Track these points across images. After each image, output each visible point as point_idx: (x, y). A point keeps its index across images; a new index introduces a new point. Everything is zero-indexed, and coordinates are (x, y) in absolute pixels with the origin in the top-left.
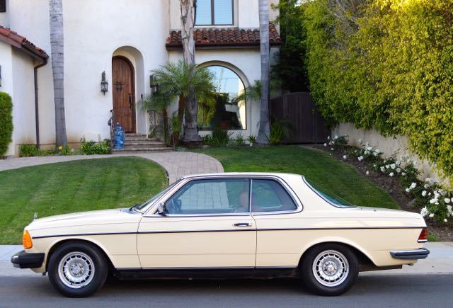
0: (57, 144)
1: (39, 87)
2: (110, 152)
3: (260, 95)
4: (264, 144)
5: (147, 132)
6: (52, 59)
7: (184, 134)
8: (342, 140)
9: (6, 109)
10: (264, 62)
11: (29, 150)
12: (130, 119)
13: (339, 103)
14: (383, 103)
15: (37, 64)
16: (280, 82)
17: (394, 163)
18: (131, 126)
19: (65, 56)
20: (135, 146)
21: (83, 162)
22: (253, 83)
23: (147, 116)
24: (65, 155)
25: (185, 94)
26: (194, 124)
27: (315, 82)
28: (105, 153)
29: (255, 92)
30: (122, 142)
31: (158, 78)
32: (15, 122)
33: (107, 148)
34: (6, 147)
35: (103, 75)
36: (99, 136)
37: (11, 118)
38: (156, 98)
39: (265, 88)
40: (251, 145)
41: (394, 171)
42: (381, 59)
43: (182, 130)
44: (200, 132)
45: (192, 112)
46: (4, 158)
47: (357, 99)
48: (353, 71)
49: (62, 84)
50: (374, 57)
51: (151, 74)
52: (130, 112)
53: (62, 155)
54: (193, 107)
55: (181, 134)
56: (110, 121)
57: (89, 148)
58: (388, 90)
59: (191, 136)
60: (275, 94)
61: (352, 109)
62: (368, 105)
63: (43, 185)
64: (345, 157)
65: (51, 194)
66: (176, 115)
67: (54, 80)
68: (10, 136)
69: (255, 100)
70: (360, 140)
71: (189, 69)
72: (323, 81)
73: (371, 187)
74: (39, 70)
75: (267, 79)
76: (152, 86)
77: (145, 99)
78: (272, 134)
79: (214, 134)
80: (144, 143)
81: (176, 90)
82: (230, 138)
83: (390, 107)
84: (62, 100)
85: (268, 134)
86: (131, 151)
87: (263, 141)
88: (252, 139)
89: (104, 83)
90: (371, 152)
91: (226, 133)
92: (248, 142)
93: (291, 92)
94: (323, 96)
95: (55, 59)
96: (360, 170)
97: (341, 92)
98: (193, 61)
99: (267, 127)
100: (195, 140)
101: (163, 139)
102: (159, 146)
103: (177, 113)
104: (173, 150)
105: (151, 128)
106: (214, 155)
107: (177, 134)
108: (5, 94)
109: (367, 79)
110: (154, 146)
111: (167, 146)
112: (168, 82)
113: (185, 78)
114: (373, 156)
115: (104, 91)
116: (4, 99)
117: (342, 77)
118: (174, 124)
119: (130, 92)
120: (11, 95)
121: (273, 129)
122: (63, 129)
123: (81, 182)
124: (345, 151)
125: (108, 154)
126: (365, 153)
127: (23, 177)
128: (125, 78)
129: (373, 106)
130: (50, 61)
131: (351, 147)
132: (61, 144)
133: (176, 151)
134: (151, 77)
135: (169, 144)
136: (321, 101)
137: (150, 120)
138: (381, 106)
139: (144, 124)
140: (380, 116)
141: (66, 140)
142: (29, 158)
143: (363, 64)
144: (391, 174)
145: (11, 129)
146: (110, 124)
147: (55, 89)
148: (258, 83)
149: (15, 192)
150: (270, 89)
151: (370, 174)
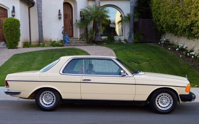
0: (39, 42)
1: (30, 16)
2: (63, 46)
3: (130, 20)
4: (131, 43)
5: (79, 37)
6: (37, 4)
7: (95, 38)
8: (167, 41)
9: (18, 26)
10: (132, 5)
11: (27, 45)
12: (71, 31)
13: (167, 24)
14: (190, 24)
15: (30, 6)
16: (139, 14)
17: (193, 52)
18: (71, 34)
19: (43, 2)
20: (73, 43)
21: (52, 50)
22: (126, 15)
23: (79, 30)
24: (43, 47)
25: (96, 20)
26: (100, 33)
27: (155, 15)
28: (61, 46)
29: (127, 19)
30: (68, 41)
31: (84, 12)
32: (21, 32)
33: (61, 44)
34: (18, 43)
35: (59, 11)
36: (58, 38)
37: (19, 30)
38: (83, 21)
39: (132, 17)
40: (125, 43)
41: (194, 55)
42: (190, 4)
43: (94, 36)
44: (102, 37)
45: (99, 28)
46: (17, 48)
47: (177, 22)
48: (176, 9)
49: (41, 15)
50: (187, 3)
51: (81, 10)
52: (71, 28)
53: (42, 47)
54: (99, 26)
55: (94, 38)
56: (63, 31)
57: (53, 44)
58: (194, 18)
59: (98, 39)
60: (136, 20)
61: (173, 27)
62: (182, 25)
63: (36, 60)
64: (169, 49)
65: (40, 64)
66: (92, 29)
67: (38, 13)
68: (19, 39)
69: (127, 22)
70: (176, 41)
71: (98, 8)
72: (160, 14)
73: (183, 62)
74: (31, 9)
75: (133, 13)
76: (81, 16)
77: (78, 22)
78: (135, 38)
79: (108, 38)
80: (77, 42)
81: (92, 18)
82: (116, 39)
83: (193, 26)
84: (42, 22)
85: (133, 38)
86: (72, 45)
87: (131, 41)
88: (125, 40)
89: (60, 15)
90: (182, 47)
91: (113, 37)
92: (123, 42)
93: (143, 19)
94: (159, 21)
95: (38, 4)
96: (177, 55)
97: (168, 19)
98: (99, 5)
99: (133, 35)
100: (100, 40)
101: (86, 40)
102: (84, 43)
103: (92, 28)
104: (90, 45)
105: (80, 35)
106: (110, 47)
107: (92, 38)
108: (17, 20)
109: (182, 13)
110: (82, 43)
111: (88, 43)
112: (89, 14)
113: (96, 12)
114: (183, 48)
115: (60, 18)
116: (17, 22)
117: (170, 12)
118: (91, 33)
119: (71, 19)
120: (19, 20)
121: (135, 36)
122: (42, 35)
123: (52, 59)
124: (169, 46)
125: (62, 46)
126: (179, 47)
127: (26, 56)
128: (69, 12)
129: (185, 26)
130: (36, 5)
131: (172, 44)
132: (41, 42)
133: (92, 45)
134: (81, 12)
135: (89, 42)
136: (158, 23)
137: (80, 31)
138: (189, 26)
139: (77, 33)
140: (188, 30)
141: (43, 40)
142: (27, 48)
143: (181, 6)
144: (193, 57)
145: (20, 35)
146: (62, 33)
147: (38, 17)
148: (128, 15)
149: (24, 63)
150: (134, 17)
151: (182, 57)
